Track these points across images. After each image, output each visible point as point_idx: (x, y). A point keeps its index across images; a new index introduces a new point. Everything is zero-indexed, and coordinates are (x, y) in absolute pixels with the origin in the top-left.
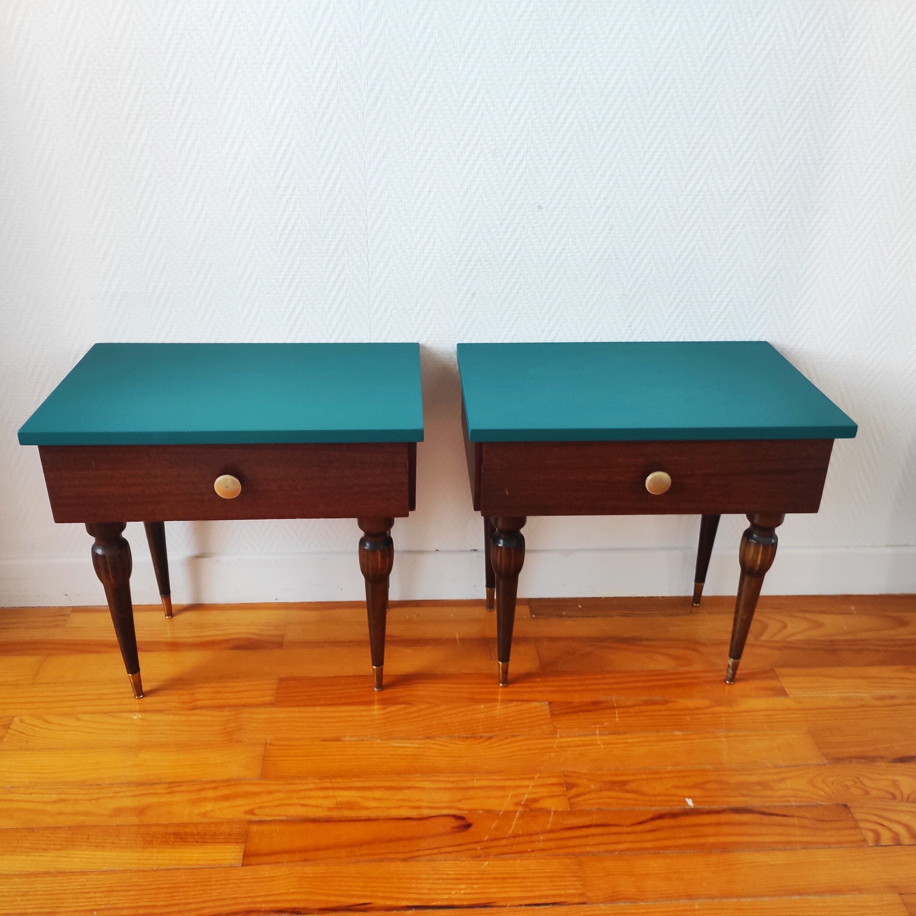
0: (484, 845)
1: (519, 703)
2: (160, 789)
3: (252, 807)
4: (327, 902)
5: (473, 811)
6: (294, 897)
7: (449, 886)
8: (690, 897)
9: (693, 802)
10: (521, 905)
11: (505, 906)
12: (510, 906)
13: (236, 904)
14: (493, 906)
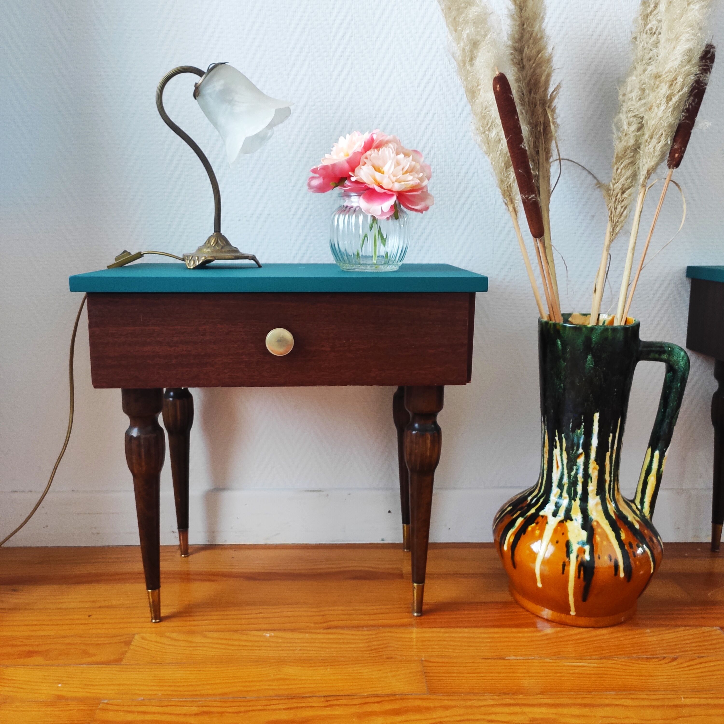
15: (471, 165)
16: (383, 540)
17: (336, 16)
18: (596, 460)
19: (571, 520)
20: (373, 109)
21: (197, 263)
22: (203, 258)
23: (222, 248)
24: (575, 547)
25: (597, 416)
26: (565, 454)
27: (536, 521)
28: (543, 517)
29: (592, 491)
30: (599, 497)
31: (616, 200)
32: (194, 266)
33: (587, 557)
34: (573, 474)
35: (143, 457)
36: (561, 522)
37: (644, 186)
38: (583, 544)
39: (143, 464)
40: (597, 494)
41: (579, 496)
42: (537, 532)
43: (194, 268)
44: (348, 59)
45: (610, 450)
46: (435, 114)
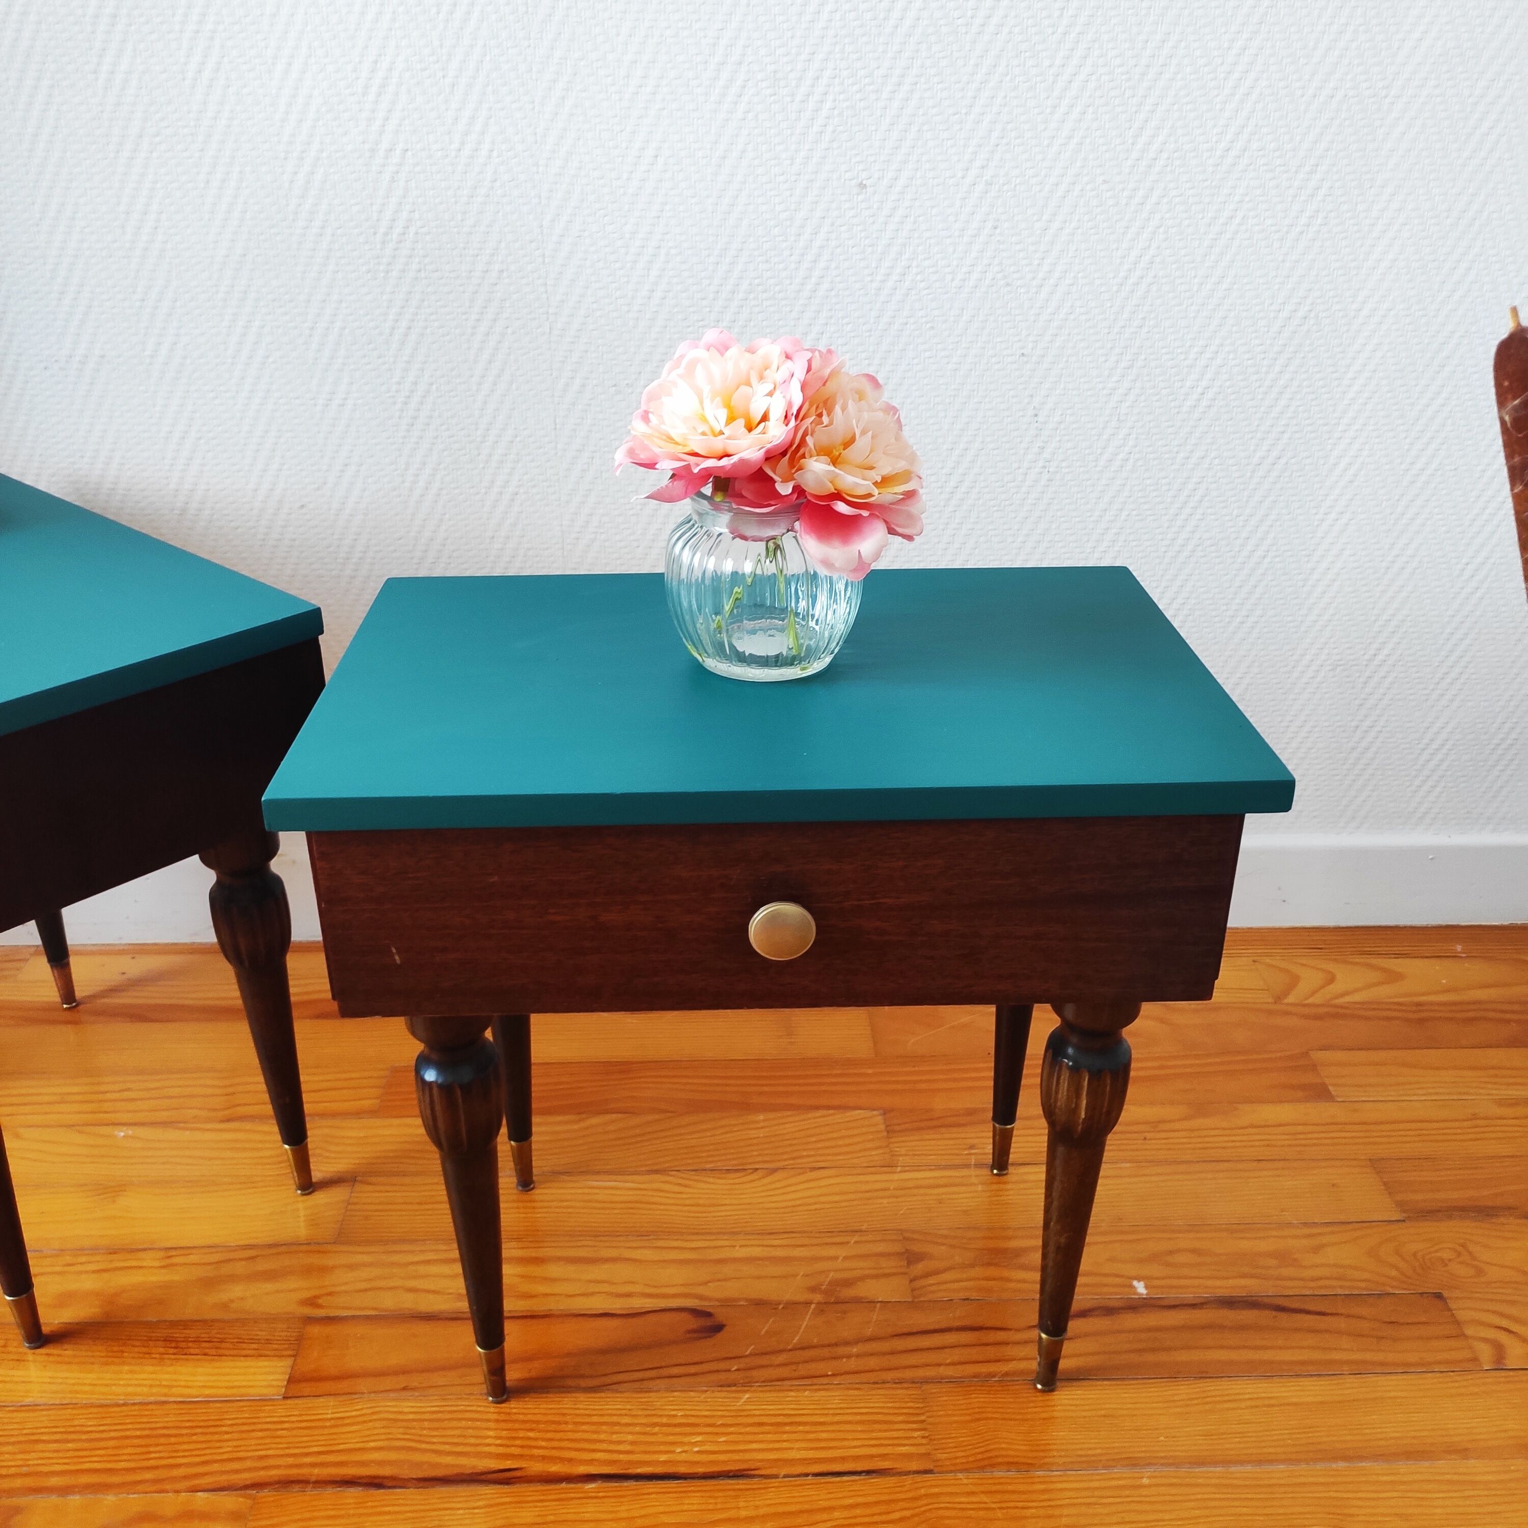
0: (742, 1363)
1: (831, 1112)
2: (149, 1260)
3: (316, 1292)
4: (437, 1465)
5: (727, 1303)
6: (376, 1456)
7: (671, 1438)
8: (1133, 1463)
9: (1146, 1287)
10: (807, 1475)
11: (776, 1476)
12: (785, 1476)
13: (264, 1468)
14: (753, 1476)
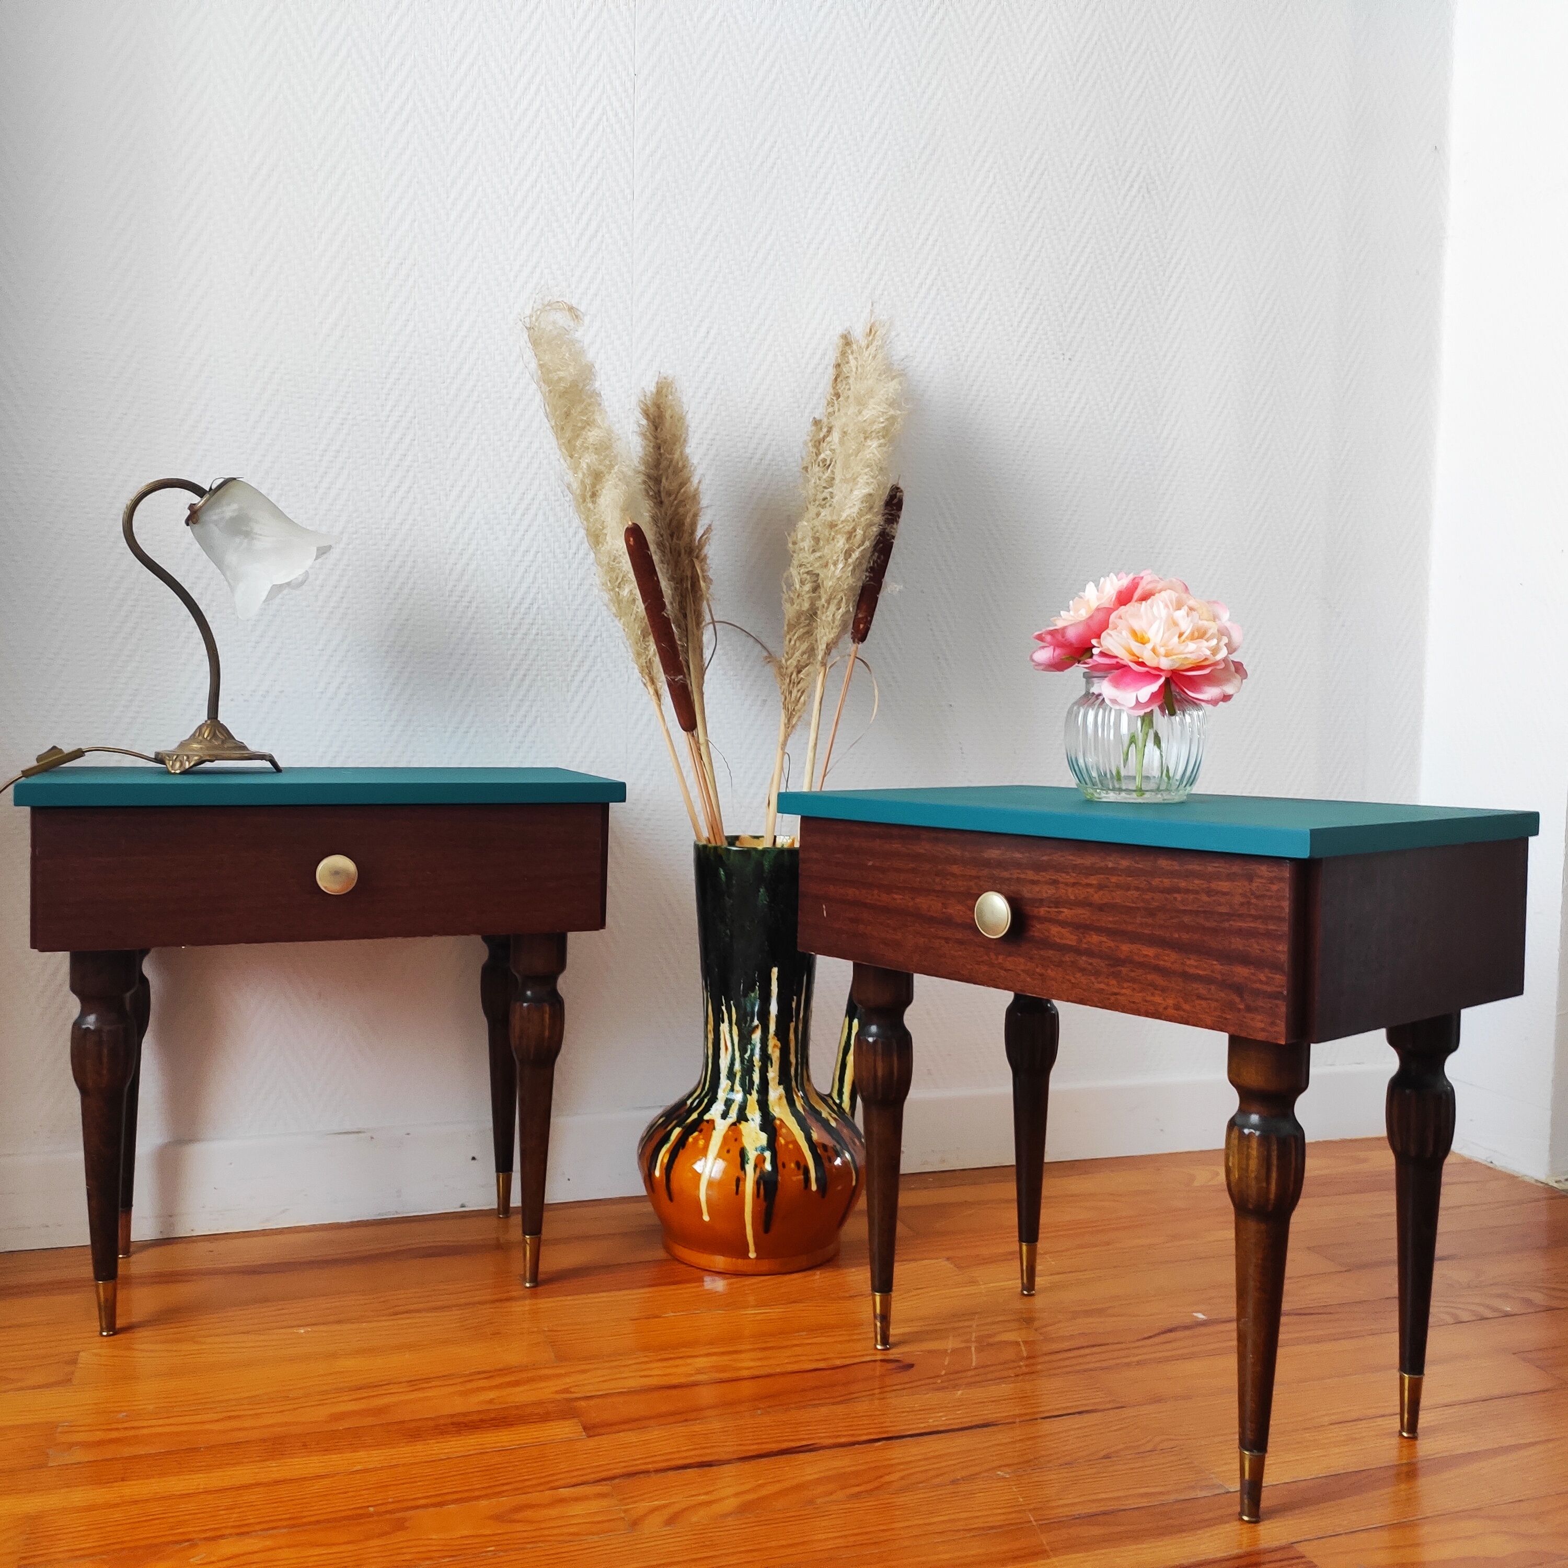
0: (943, 1379)
2: (396, 1389)
3: (563, 1387)
4: (748, 1450)
5: (907, 1354)
6: (692, 1453)
7: (921, 1416)
9: (1204, 1315)
10: (1035, 1419)
11: (1013, 1423)
12: (1021, 1422)
14: (998, 1424)
15: (591, 625)
16: (463, 1206)
17: (391, 411)
18: (777, 1034)
19: (747, 1120)
20: (446, 542)
21: (187, 765)
22: (196, 758)
23: (223, 742)
24: (752, 1155)
25: (775, 971)
26: (735, 1028)
27: (699, 1129)
28: (708, 1121)
29: (773, 1078)
30: (782, 1087)
31: (790, 681)
32: (182, 769)
33: (768, 1167)
34: (747, 1056)
35: (105, 1060)
36: (734, 1124)
37: (824, 664)
38: (763, 1149)
39: (105, 1072)
40: (780, 1084)
41: (755, 1087)
42: (701, 1142)
43: (181, 773)
44: (408, 471)
45: (794, 1019)
46: (539, 552)
